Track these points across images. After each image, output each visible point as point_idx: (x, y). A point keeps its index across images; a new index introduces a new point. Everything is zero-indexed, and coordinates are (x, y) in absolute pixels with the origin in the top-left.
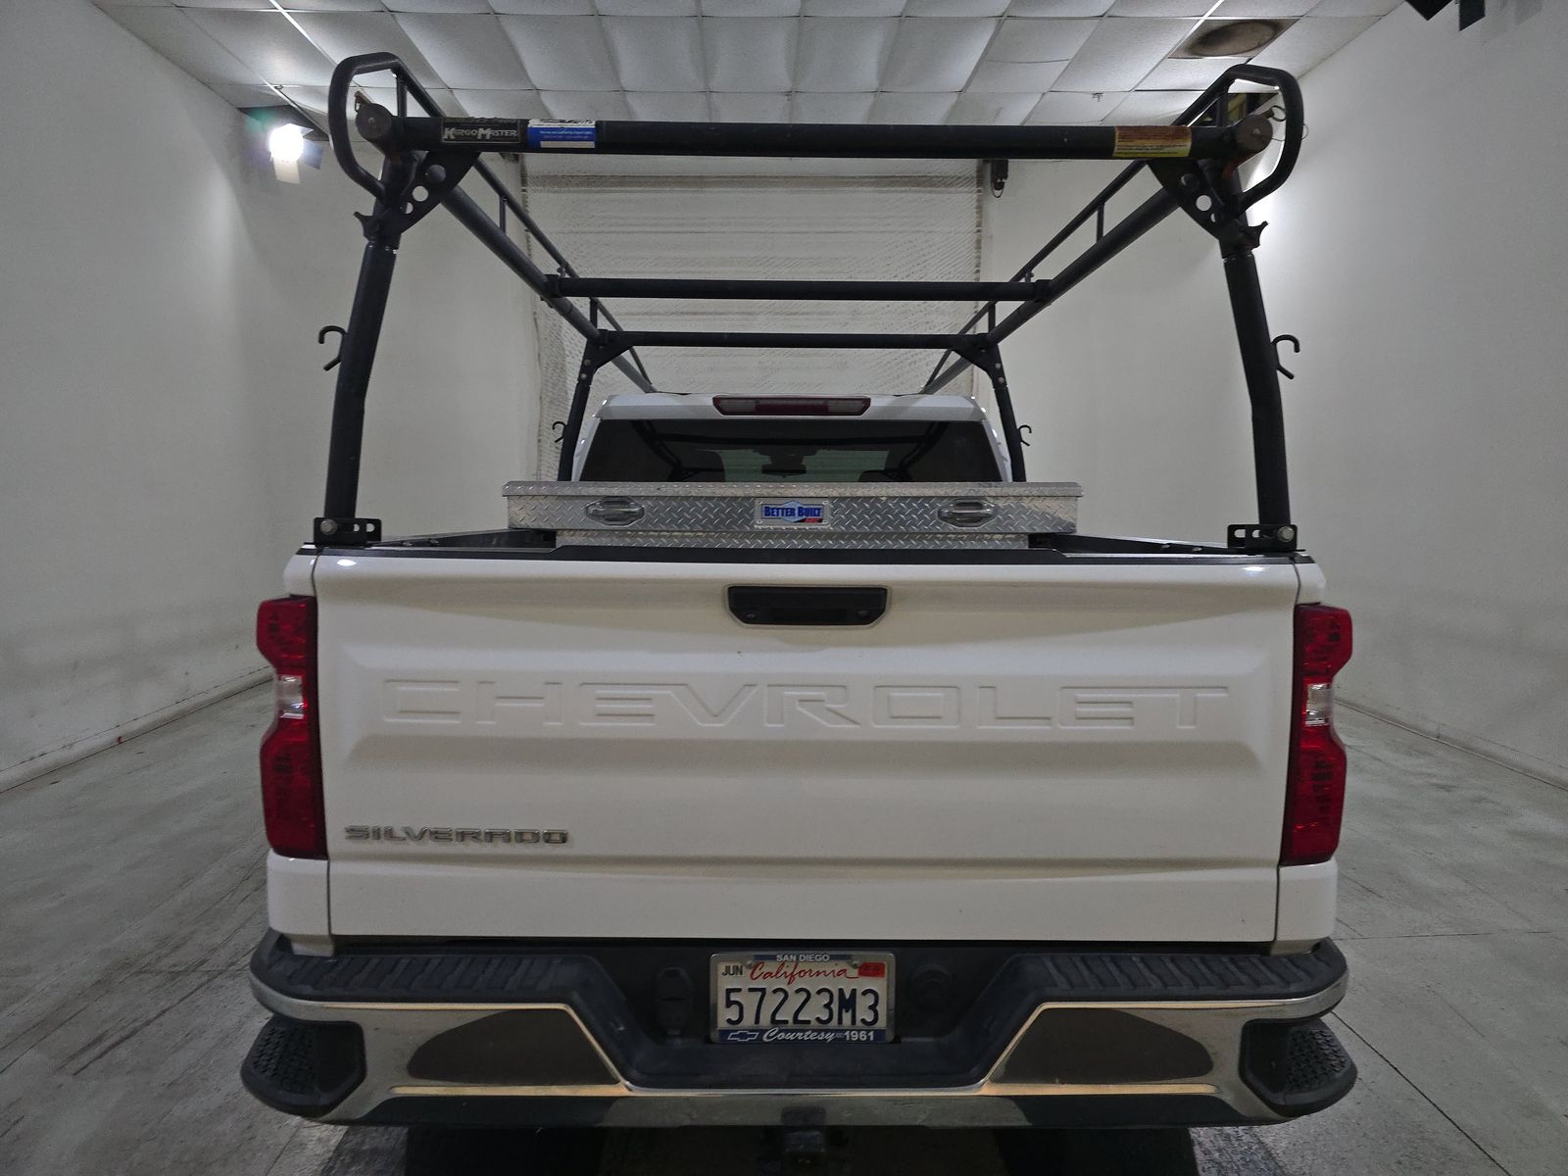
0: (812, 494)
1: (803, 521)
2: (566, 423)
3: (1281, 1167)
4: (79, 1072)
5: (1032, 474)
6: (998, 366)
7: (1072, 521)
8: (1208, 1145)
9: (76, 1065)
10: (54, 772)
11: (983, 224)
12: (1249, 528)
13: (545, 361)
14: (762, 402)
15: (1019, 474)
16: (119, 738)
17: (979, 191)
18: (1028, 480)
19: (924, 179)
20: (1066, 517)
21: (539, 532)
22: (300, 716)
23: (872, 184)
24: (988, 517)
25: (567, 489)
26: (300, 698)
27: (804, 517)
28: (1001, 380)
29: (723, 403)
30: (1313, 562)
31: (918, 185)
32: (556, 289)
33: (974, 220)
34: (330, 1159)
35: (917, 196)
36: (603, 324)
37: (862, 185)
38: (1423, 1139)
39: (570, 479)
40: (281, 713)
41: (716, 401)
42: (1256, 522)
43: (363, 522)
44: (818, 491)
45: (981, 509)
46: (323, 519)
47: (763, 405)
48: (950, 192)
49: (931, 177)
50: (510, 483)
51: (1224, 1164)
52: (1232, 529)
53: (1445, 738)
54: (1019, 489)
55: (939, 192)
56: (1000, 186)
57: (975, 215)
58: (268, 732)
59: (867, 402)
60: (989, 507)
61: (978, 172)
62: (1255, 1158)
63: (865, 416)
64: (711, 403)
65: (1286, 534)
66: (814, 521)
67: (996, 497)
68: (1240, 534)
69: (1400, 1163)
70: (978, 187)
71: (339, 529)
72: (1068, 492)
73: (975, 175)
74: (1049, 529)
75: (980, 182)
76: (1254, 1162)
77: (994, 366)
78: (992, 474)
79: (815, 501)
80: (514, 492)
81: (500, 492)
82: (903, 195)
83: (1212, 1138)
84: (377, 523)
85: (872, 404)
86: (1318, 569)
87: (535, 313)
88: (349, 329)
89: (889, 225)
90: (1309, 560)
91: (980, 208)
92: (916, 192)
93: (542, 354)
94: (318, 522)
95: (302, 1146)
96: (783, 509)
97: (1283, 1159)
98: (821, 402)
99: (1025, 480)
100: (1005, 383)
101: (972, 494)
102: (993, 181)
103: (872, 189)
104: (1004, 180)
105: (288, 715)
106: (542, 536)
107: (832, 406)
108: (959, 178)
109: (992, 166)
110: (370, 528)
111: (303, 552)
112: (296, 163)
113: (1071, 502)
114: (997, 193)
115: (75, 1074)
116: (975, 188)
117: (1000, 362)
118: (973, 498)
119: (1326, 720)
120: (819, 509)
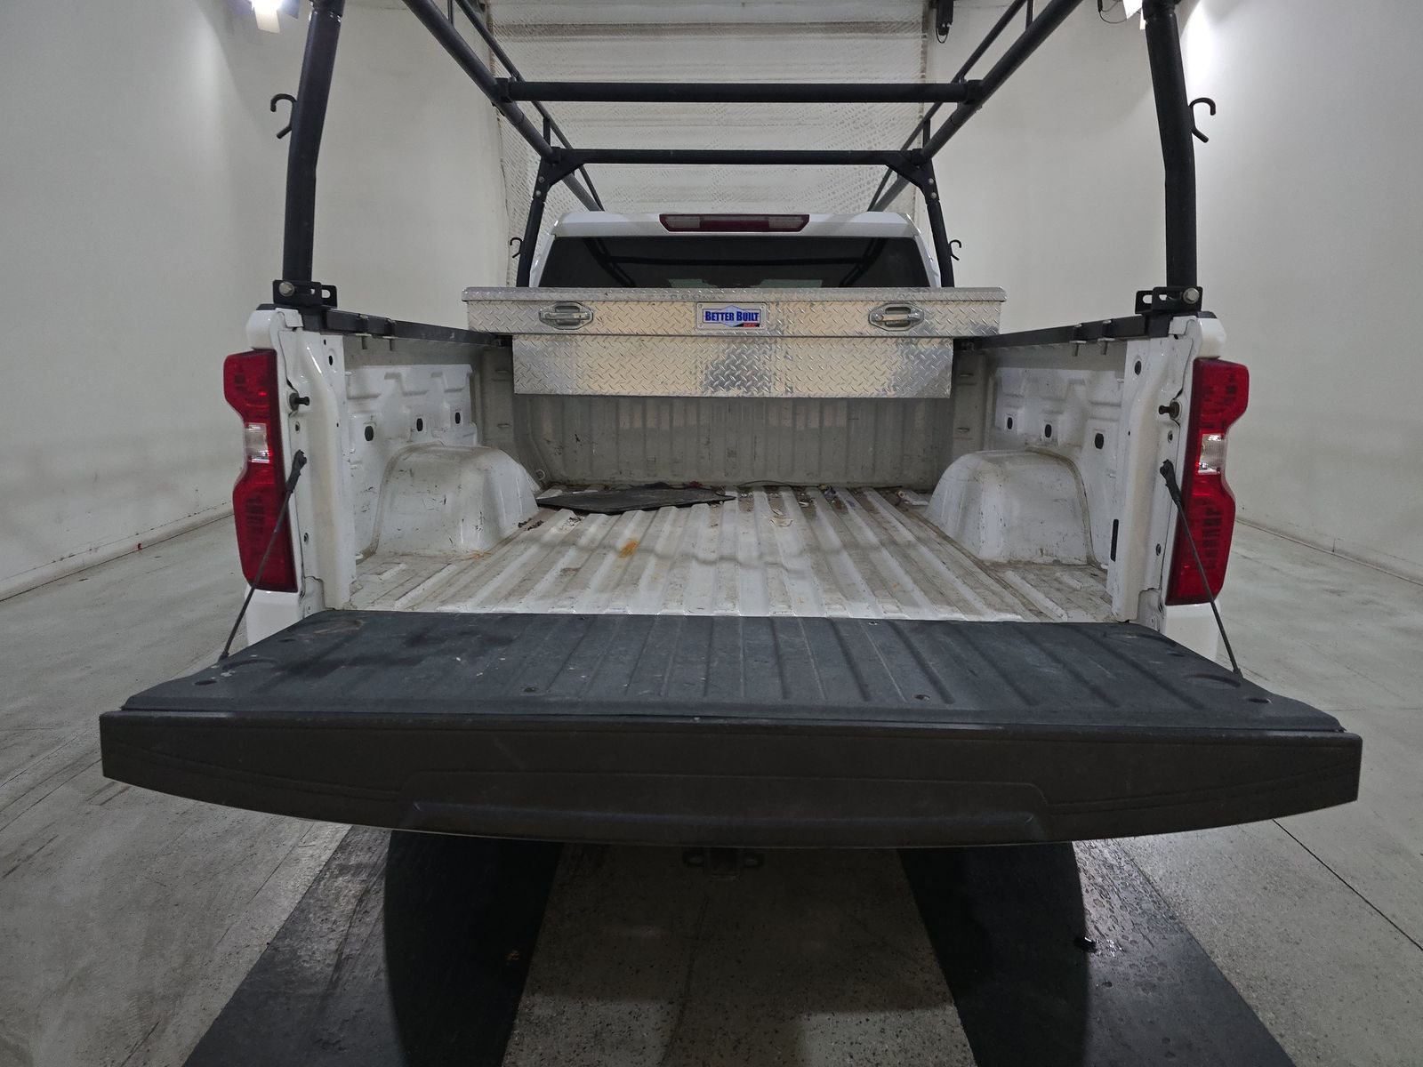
0: (751, 299)
1: (742, 325)
2: (523, 239)
3: (1156, 891)
4: (104, 803)
5: (959, 280)
6: (931, 181)
7: (995, 325)
8: (1092, 872)
9: (102, 797)
10: (82, 572)
11: (928, 68)
12: (1156, 292)
13: (512, 206)
14: (706, 219)
15: (948, 280)
16: (139, 545)
17: (925, 36)
18: (957, 285)
19: (872, 25)
20: (990, 323)
21: (496, 336)
22: (267, 461)
23: (821, 31)
24: (917, 321)
25: (523, 294)
26: (266, 446)
27: (743, 321)
28: (934, 195)
29: (669, 220)
30: (1215, 317)
31: (866, 31)
32: (505, 94)
33: (919, 67)
34: (321, 871)
35: (864, 41)
36: (555, 142)
37: (813, 31)
38: (1289, 871)
39: (528, 286)
40: (250, 458)
41: (663, 218)
42: (1164, 284)
43: (319, 287)
44: (755, 296)
45: (910, 313)
46: (280, 282)
47: (707, 222)
48: (898, 38)
49: (879, 23)
50: (468, 289)
51: (1106, 887)
52: (1140, 295)
53: (1342, 552)
54: (947, 294)
55: (886, 38)
56: (945, 31)
57: (920, 61)
58: (239, 477)
59: (806, 218)
60: (918, 311)
61: (923, 17)
62: (1135, 883)
63: (803, 233)
64: (658, 220)
65: (1192, 295)
66: (751, 325)
67: (922, 302)
68: (1148, 299)
69: (1265, 889)
70: (923, 31)
71: (295, 292)
72: (993, 297)
73: (920, 20)
74: (974, 334)
75: (925, 27)
76: (1133, 887)
77: (927, 181)
78: (919, 279)
79: (752, 306)
80: (473, 297)
81: (460, 297)
82: (851, 41)
83: (1097, 867)
84: (332, 289)
85: (810, 220)
86: (1220, 324)
87: (502, 161)
88: (298, 98)
89: (836, 71)
90: (1211, 315)
91: (924, 53)
92: (864, 38)
93: (509, 200)
94: (276, 284)
95: (297, 860)
96: (722, 314)
97: (1159, 885)
98: (762, 219)
99: (953, 286)
100: (938, 198)
101: (901, 298)
102: (938, 25)
103: (820, 35)
104: (948, 25)
105: (255, 460)
106: (499, 341)
107: (772, 221)
108: (906, 23)
109: (938, 12)
110: (326, 294)
111: (263, 307)
112: (276, 17)
113: (996, 305)
114: (942, 38)
115: (101, 805)
116: (920, 34)
117: (933, 177)
118: (902, 302)
119: (1218, 469)
120: (756, 314)
